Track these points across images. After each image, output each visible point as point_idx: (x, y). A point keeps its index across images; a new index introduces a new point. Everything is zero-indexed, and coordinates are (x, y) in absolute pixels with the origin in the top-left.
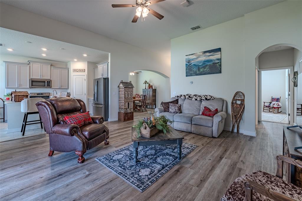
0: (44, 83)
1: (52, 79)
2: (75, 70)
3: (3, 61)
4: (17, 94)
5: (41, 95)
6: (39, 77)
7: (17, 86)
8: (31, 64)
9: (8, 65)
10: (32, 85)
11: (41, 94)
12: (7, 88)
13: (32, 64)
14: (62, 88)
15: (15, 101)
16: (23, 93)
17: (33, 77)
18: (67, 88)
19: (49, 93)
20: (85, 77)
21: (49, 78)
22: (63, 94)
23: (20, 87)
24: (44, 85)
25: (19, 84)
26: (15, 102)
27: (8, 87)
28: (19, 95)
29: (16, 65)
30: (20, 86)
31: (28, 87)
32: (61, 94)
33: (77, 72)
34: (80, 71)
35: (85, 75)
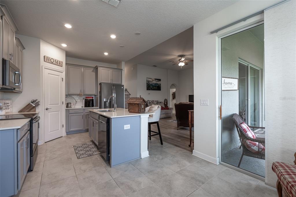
8: (3, 19)
20: (64, 76)
22: (5, 104)
33: (52, 63)
34: (56, 64)
35: (63, 72)
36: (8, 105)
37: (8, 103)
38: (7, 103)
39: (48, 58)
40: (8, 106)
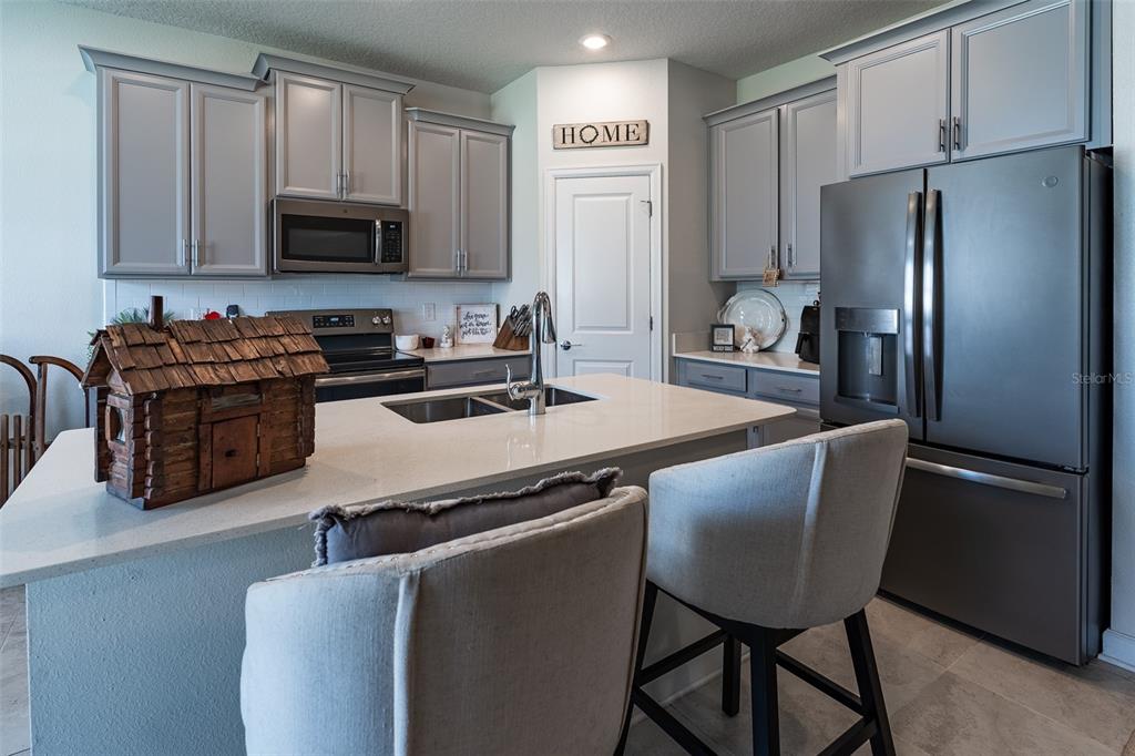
0: (362, 237)
1: (410, 208)
2: (569, 137)
3: (82, 48)
4: (179, 378)
5: (336, 324)
6: (329, 191)
7: (181, 261)
8: (280, 87)
9: (116, 82)
10: (285, 254)
11: (342, 318)
12: (109, 275)
13: (286, 83)
14: (472, 273)
15: (138, 489)
16: (250, 350)
17: (295, 190)
18: (502, 272)
19: (389, 312)
20: (655, 187)
21: (393, 197)
22: (468, 317)
23: (206, 269)
24: (365, 255)
25: (194, 242)
26: (148, 506)
27: (122, 266)
28: (205, 391)
29: (174, 89)
30: (201, 262)
31: (258, 264)
32: (458, 321)
33: (590, 145)
34: (609, 143)
35: (649, 168)
36: (481, 320)
37: (484, 316)
38: (476, 315)
39: (568, 132)
40: (485, 324)
